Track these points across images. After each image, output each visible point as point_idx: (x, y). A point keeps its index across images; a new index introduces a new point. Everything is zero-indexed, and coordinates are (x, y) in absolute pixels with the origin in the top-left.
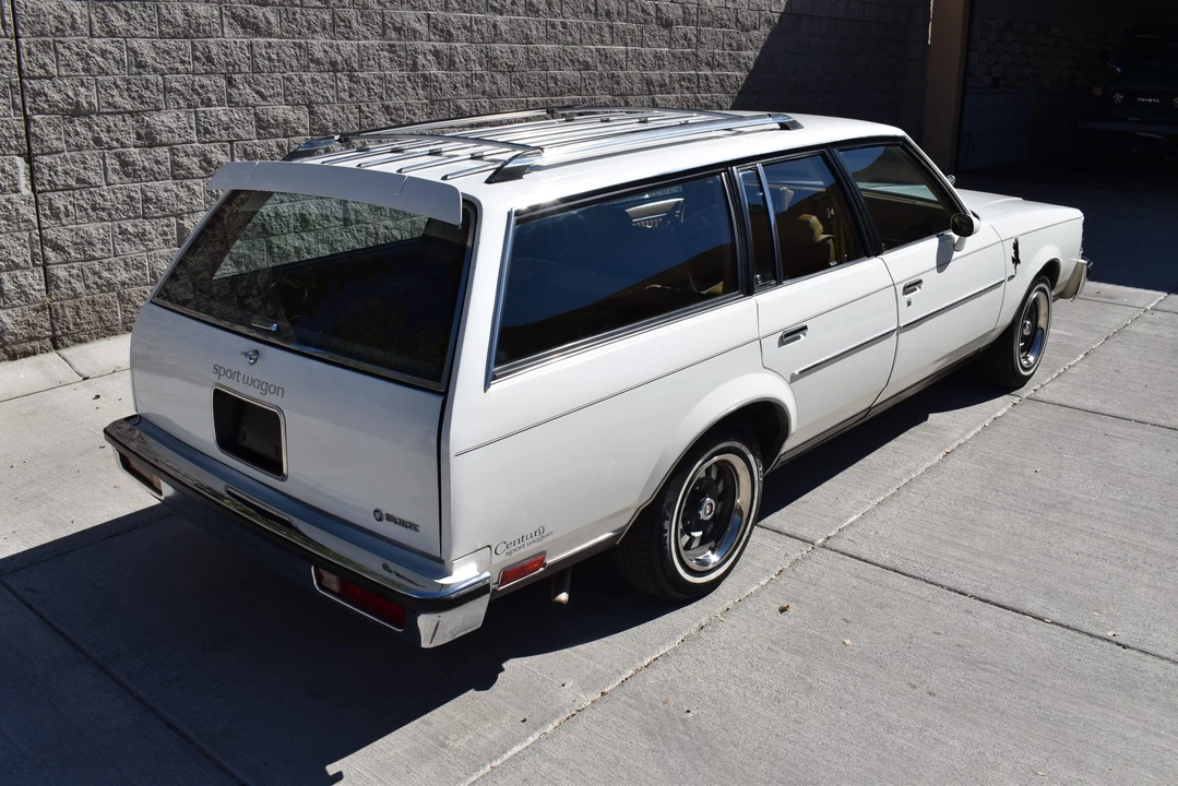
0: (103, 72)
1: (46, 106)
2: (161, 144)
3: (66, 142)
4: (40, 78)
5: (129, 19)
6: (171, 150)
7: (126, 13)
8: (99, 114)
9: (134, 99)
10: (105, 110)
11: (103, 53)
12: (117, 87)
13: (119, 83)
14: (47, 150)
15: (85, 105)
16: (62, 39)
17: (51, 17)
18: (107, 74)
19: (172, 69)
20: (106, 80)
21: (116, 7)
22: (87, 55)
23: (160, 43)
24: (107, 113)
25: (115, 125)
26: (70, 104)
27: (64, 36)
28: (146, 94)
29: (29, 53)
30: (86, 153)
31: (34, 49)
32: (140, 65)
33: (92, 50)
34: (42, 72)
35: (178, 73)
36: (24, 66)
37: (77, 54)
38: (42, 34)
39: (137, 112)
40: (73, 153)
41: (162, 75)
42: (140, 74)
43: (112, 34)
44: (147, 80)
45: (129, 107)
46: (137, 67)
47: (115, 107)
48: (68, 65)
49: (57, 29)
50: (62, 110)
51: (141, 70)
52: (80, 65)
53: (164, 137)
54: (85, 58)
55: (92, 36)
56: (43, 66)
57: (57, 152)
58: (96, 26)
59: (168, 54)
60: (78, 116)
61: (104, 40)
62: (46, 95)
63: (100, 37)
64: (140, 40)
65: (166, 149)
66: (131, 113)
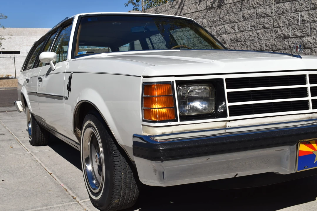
0: (293, 24)
1: (278, 36)
2: (308, 48)
3: (283, 47)
4: (278, 27)
5: (302, 5)
6: (311, 50)
7: (301, 3)
8: (291, 38)
9: (301, 32)
10: (293, 36)
11: (294, 17)
12: (297, 28)
13: (297, 27)
14: (277, 49)
15: (287, 35)
16: (284, 15)
17: (281, 8)
18: (294, 25)
19: (313, 20)
20: (293, 26)
21: (298, 2)
22: (289, 19)
23: (310, 12)
24: (294, 37)
25: (295, 41)
26: (283, 35)
27: (284, 14)
28: (304, 30)
29: (276, 20)
30: (287, 50)
31: (277, 19)
32: (303, 20)
33: (290, 17)
34: (278, 25)
35: (315, 22)
36: (274, 25)
37: (287, 19)
38: (279, 14)
39: (302, 37)
40: (284, 50)
41: (310, 23)
42: (303, 23)
43: (296, 11)
44: (305, 25)
45: (299, 35)
46: (303, 21)
47: (295, 35)
48: (284, 23)
49: (283, 12)
50: (282, 37)
51: (303, 22)
52: (287, 22)
53: (308, 45)
54: (288, 20)
55: (292, 13)
56: (278, 24)
57: (280, 50)
58: (293, 9)
59: (312, 15)
60: (286, 39)
61: (294, 13)
62: (278, 32)
63: (293, 13)
64: (304, 12)
65: (309, 50)
66: (300, 37)
